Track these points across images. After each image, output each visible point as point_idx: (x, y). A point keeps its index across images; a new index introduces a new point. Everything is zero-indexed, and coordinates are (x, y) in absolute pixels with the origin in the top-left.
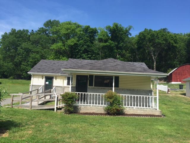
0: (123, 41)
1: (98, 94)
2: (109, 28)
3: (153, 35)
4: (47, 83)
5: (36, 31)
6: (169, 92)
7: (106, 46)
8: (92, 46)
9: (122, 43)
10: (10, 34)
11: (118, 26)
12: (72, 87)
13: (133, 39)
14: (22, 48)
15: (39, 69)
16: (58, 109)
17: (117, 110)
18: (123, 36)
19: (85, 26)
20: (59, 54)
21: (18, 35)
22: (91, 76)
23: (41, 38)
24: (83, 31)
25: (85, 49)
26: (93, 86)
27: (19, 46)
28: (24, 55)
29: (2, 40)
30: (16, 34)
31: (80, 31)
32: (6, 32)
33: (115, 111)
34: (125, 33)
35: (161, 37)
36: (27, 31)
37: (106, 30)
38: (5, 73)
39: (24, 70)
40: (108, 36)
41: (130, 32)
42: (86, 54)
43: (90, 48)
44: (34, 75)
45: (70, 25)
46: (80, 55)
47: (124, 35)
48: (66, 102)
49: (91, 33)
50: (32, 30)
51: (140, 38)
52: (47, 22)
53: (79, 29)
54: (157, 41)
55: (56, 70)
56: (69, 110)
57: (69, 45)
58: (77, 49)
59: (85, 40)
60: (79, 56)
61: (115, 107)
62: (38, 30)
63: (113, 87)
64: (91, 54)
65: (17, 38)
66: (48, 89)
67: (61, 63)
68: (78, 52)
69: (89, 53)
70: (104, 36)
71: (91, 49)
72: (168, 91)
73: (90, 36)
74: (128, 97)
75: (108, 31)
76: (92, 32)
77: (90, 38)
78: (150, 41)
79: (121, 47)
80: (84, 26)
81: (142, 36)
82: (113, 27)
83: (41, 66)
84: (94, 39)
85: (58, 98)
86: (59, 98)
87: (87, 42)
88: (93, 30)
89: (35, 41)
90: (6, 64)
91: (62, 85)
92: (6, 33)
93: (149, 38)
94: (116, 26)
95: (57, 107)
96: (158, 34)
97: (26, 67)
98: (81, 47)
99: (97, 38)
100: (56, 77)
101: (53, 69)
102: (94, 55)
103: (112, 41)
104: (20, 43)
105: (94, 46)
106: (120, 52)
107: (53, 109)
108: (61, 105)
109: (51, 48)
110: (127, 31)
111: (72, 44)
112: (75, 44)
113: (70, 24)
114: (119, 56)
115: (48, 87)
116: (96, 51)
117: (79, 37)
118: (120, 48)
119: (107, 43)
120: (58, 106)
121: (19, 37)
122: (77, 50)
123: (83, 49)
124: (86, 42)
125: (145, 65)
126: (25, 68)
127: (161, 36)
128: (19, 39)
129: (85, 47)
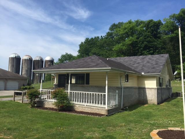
2: (173, 17)
5: (104, 36)
7: (171, 38)
8: (154, 41)
10: (85, 42)
21: (90, 43)
25: (146, 46)
27: (90, 52)
32: (82, 42)
36: (98, 37)
42: (148, 50)
43: (152, 43)
46: (140, 52)
49: (153, 27)
50: (101, 36)
57: (127, 44)
59: (146, 36)
60: (140, 54)
63: (69, 84)
64: (153, 50)
68: (138, 50)
69: (151, 49)
71: (153, 45)
73: (152, 30)
77: (152, 33)
82: (179, 14)
87: (148, 37)
98: (142, 44)
102: (157, 51)
104: (92, 49)
109: (113, 49)
111: (130, 42)
112: (134, 42)
113: (130, 23)
117: (139, 34)
122: (137, 48)
123: (143, 46)
128: (91, 46)
129: (145, 43)
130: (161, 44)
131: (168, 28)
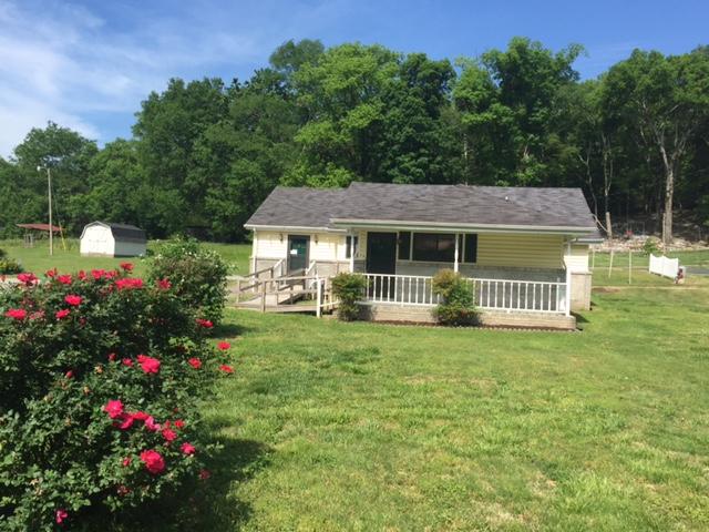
0: (546, 103)
1: (417, 277)
2: (492, 59)
3: (663, 76)
4: (294, 252)
5: (247, 83)
6: (681, 281)
7: (482, 124)
8: (431, 125)
9: (541, 111)
10: (167, 95)
11: (529, 48)
12: (356, 262)
13: (591, 89)
14: (205, 143)
15: (272, 215)
16: (323, 312)
17: (460, 313)
18: (547, 83)
19: (409, 56)
20: (323, 157)
21: (191, 101)
22: (405, 235)
23: (263, 107)
24: (403, 73)
25: (409, 139)
26: (408, 258)
27: (196, 136)
28: (211, 164)
29: (146, 120)
30: (184, 95)
31: (392, 75)
32: (153, 93)
33: (455, 315)
34: (556, 74)
35: (696, 80)
36: (219, 82)
37: (483, 67)
38: (161, 224)
39: (214, 213)
40: (488, 87)
41: (574, 66)
42: (412, 154)
43: (426, 134)
44: (260, 232)
45: (356, 59)
46: (390, 158)
47: (551, 82)
48: (342, 294)
49: (429, 80)
50: (235, 81)
51: (614, 86)
52: (282, 50)
53: (386, 68)
54: (678, 94)
55: (317, 217)
56: (348, 313)
57: (354, 128)
58: (381, 140)
59: (408, 107)
60: (389, 163)
61: (455, 306)
62: (254, 80)
63: (454, 261)
64: (428, 156)
65: (188, 109)
66: (297, 268)
67: (331, 196)
68: (384, 149)
69: (422, 151)
70: (474, 89)
71: (428, 138)
72: (680, 275)
73: (427, 90)
74: (500, 285)
75: (491, 69)
76: (431, 78)
77: (425, 100)
78: (651, 95)
79: (537, 124)
80: (406, 54)
81: (621, 79)
82: (509, 55)
83: (277, 206)
84: (441, 101)
85: (323, 286)
86: (326, 288)
87: (416, 112)
88: (437, 69)
89: (244, 115)
90: (160, 195)
91: (332, 258)
92: (154, 96)
93: (648, 88)
94: (521, 49)
95: (322, 308)
96: (682, 69)
97: (222, 203)
98: (396, 133)
99: (450, 95)
100: (316, 237)
101: (308, 216)
102: (439, 158)
103: (503, 104)
104: (201, 125)
105: (439, 124)
106: (537, 143)
107: (314, 313)
108: (331, 303)
109: (297, 139)
110: (564, 65)
111: (365, 123)
112: (375, 123)
113: (356, 53)
114: (532, 156)
115: (297, 263)
116: (448, 144)
117: (387, 98)
118: (537, 128)
119: (486, 115)
120: (325, 305)
121: (195, 107)
122: (382, 144)
123: (401, 137)
124: (411, 111)
125: (582, 195)
126: (218, 205)
127: (694, 76)
128: (196, 113)
129: (408, 130)
130: (451, 139)
131: (477, 92)
